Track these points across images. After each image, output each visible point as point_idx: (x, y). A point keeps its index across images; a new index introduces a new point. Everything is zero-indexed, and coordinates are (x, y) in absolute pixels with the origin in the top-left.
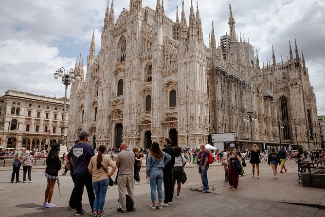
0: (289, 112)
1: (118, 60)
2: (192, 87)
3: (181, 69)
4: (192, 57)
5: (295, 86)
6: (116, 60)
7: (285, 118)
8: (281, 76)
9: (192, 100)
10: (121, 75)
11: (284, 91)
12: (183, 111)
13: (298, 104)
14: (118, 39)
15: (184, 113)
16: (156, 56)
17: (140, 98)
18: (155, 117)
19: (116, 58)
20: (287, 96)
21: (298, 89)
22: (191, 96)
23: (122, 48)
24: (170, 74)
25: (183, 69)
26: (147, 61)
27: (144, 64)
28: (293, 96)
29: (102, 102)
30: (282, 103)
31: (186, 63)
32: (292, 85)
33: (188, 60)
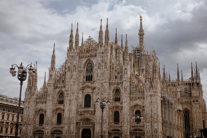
0: (191, 122)
1: (84, 78)
2: (155, 112)
3: (147, 99)
4: (156, 92)
5: (196, 103)
6: (82, 78)
7: (187, 126)
8: (184, 90)
9: (155, 120)
10: (88, 91)
11: (187, 105)
12: (148, 126)
13: (199, 117)
14: (84, 61)
15: (149, 127)
16: (126, 85)
17: (109, 112)
18: (126, 128)
19: (82, 76)
20: (190, 109)
21: (198, 105)
22: (155, 117)
23: (87, 68)
24: (136, 99)
25: (149, 98)
26: (116, 86)
27: (113, 87)
28: (195, 110)
29: (70, 110)
30: (185, 114)
31: (151, 96)
32: (194, 101)
33: (152, 93)
